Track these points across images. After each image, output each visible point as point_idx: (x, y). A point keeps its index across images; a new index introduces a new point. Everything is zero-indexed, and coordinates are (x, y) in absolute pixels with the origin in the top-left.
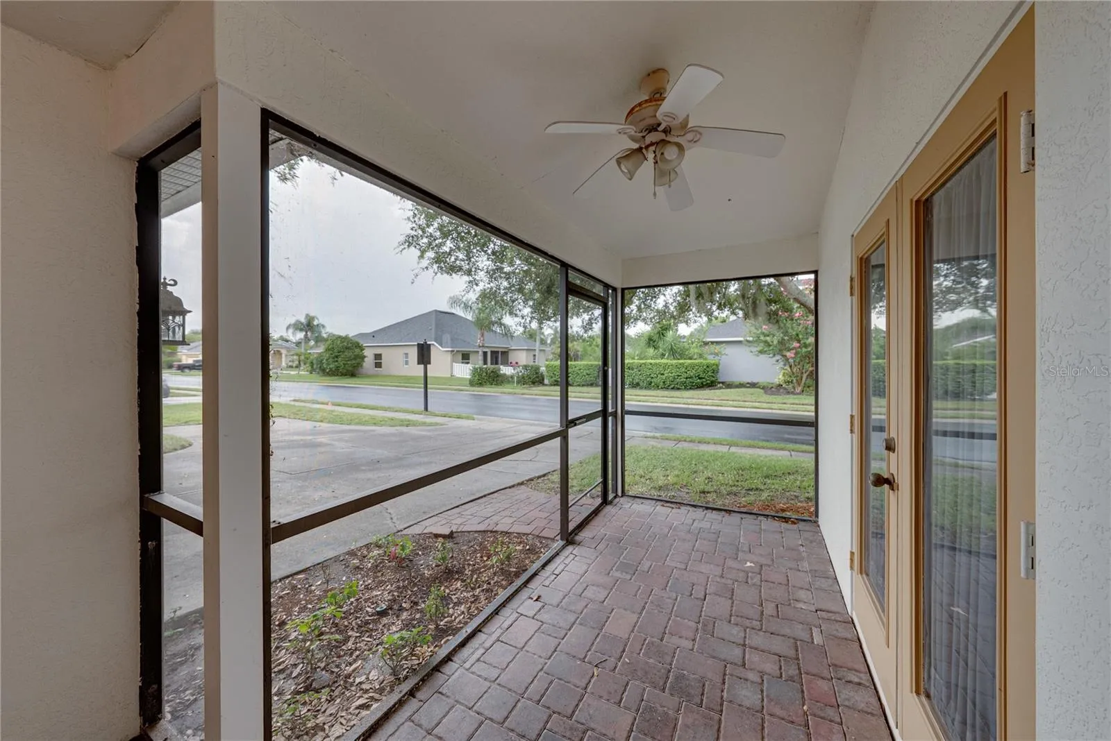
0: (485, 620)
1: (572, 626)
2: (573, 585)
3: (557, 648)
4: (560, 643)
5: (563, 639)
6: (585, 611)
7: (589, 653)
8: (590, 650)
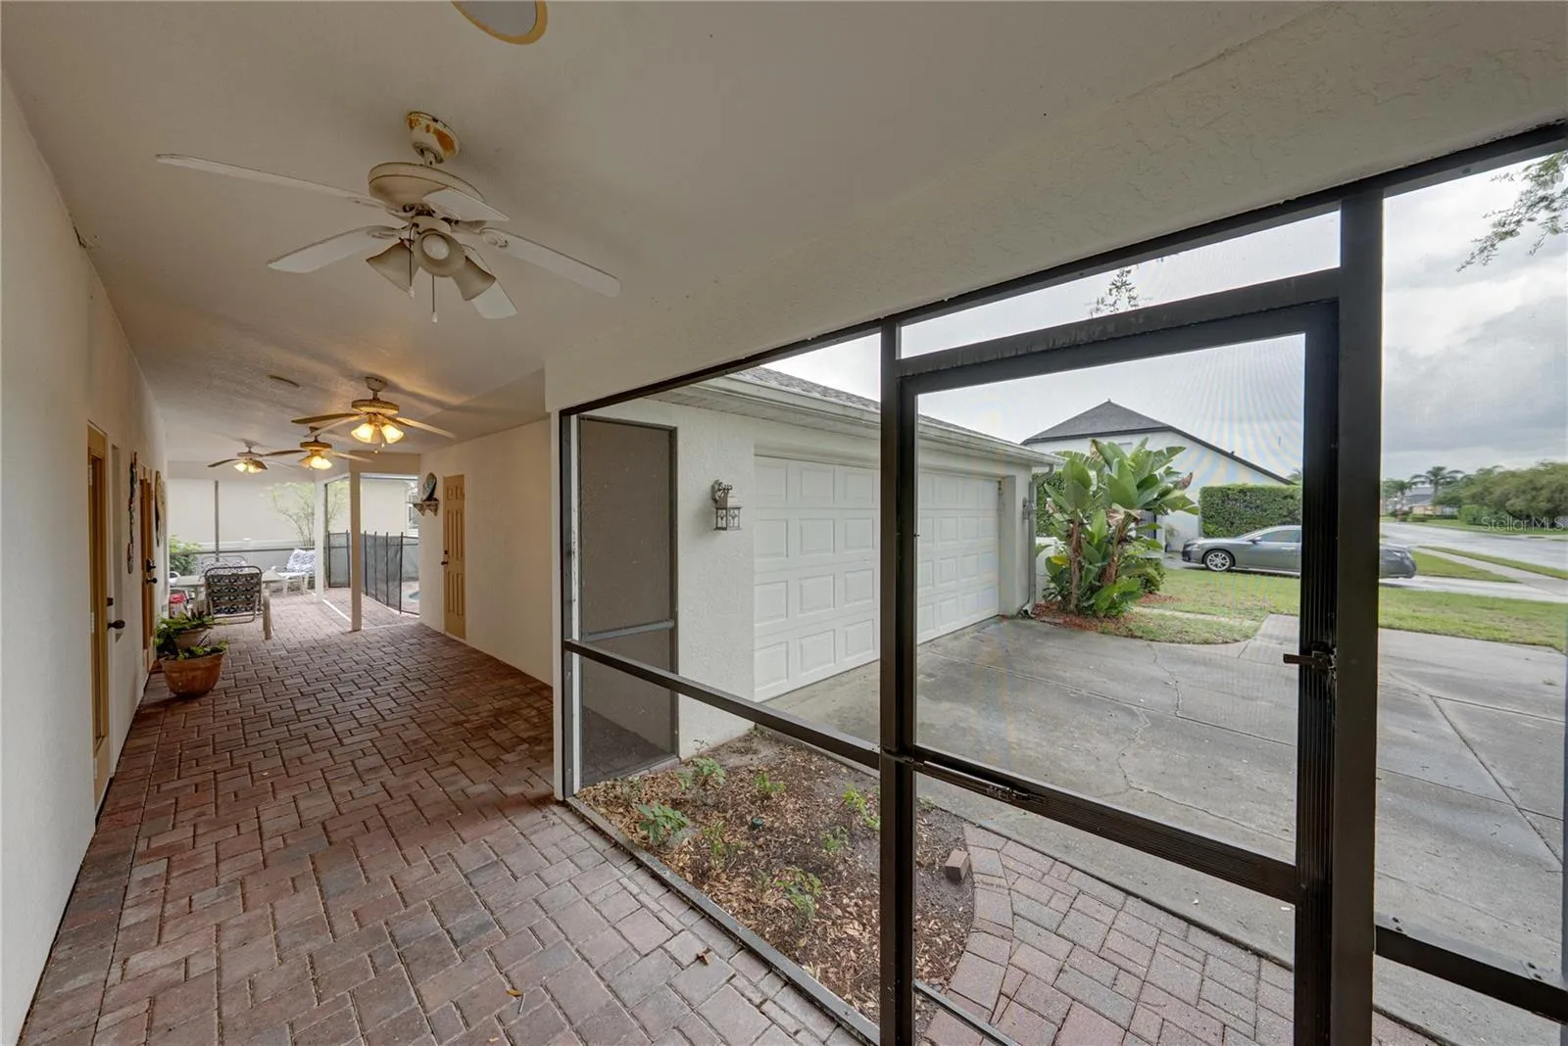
0: (682, 894)
1: (612, 991)
2: (716, 1024)
3: (587, 961)
4: (593, 968)
5: (597, 973)
6: (636, 1024)
7: (548, 997)
8: (553, 999)
